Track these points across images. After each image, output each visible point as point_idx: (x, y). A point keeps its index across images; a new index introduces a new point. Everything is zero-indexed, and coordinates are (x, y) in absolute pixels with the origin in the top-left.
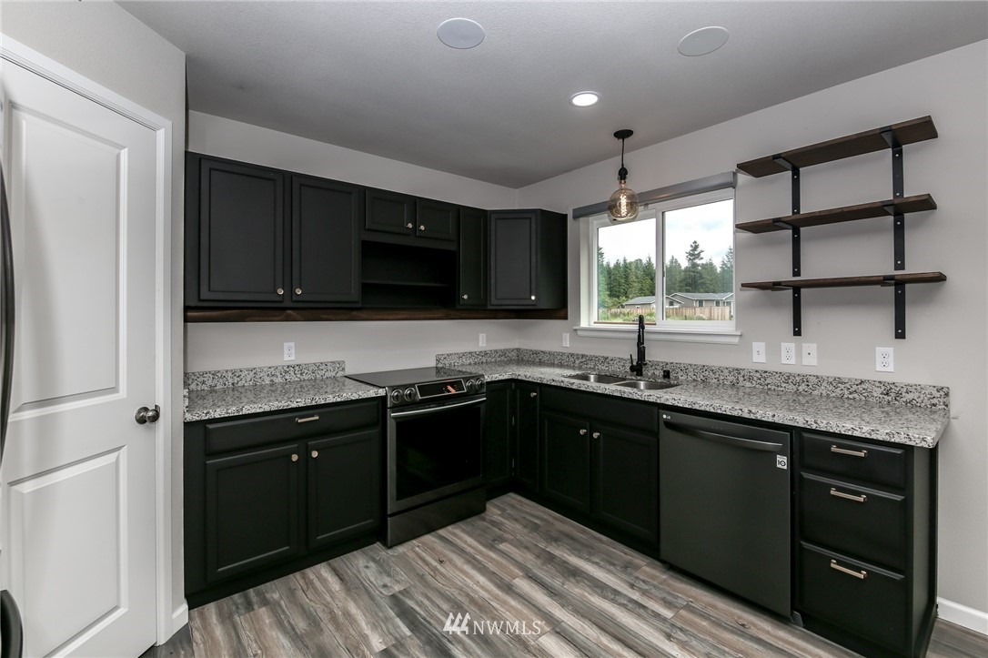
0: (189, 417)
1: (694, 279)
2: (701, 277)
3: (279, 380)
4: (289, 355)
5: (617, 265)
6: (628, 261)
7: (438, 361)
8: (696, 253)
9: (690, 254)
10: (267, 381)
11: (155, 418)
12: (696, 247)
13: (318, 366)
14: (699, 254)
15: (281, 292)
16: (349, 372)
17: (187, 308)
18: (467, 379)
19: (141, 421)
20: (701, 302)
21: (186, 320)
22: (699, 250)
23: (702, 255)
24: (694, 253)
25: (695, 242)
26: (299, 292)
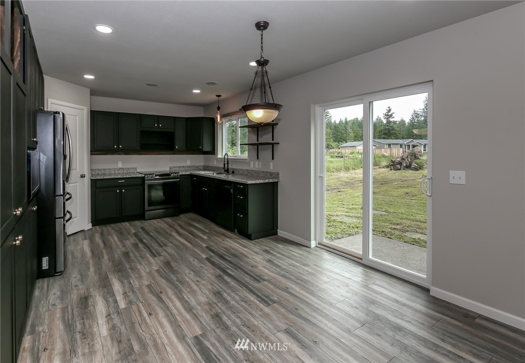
0: (92, 178)
1: (389, 131)
2: (393, 129)
3: (117, 172)
4: (120, 165)
5: (341, 122)
6: (348, 120)
7: (170, 169)
8: (390, 114)
9: (386, 115)
10: (113, 172)
11: (84, 177)
12: (390, 110)
13: (128, 169)
14: (391, 115)
15: (115, 147)
16: (138, 171)
17: (91, 151)
18: (172, 173)
19: (82, 177)
20: (389, 145)
21: (91, 154)
22: (391, 112)
23: (394, 115)
24: (388, 115)
25: (389, 107)
26: (121, 146)
